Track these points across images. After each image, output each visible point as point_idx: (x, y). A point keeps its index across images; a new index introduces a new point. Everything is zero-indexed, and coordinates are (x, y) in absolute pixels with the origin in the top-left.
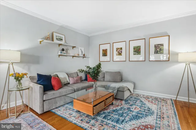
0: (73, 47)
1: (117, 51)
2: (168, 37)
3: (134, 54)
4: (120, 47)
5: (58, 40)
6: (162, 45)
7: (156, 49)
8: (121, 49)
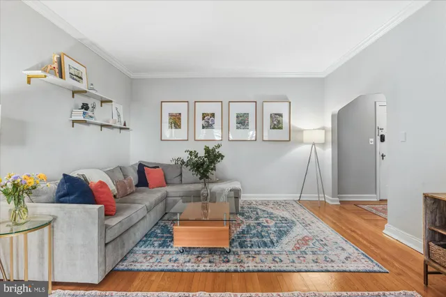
0: (103, 101)
1: (203, 119)
2: (288, 104)
3: (238, 128)
4: (209, 112)
5: (73, 79)
6: (280, 115)
7: (273, 121)
8: (213, 115)
